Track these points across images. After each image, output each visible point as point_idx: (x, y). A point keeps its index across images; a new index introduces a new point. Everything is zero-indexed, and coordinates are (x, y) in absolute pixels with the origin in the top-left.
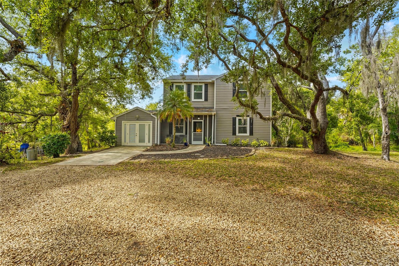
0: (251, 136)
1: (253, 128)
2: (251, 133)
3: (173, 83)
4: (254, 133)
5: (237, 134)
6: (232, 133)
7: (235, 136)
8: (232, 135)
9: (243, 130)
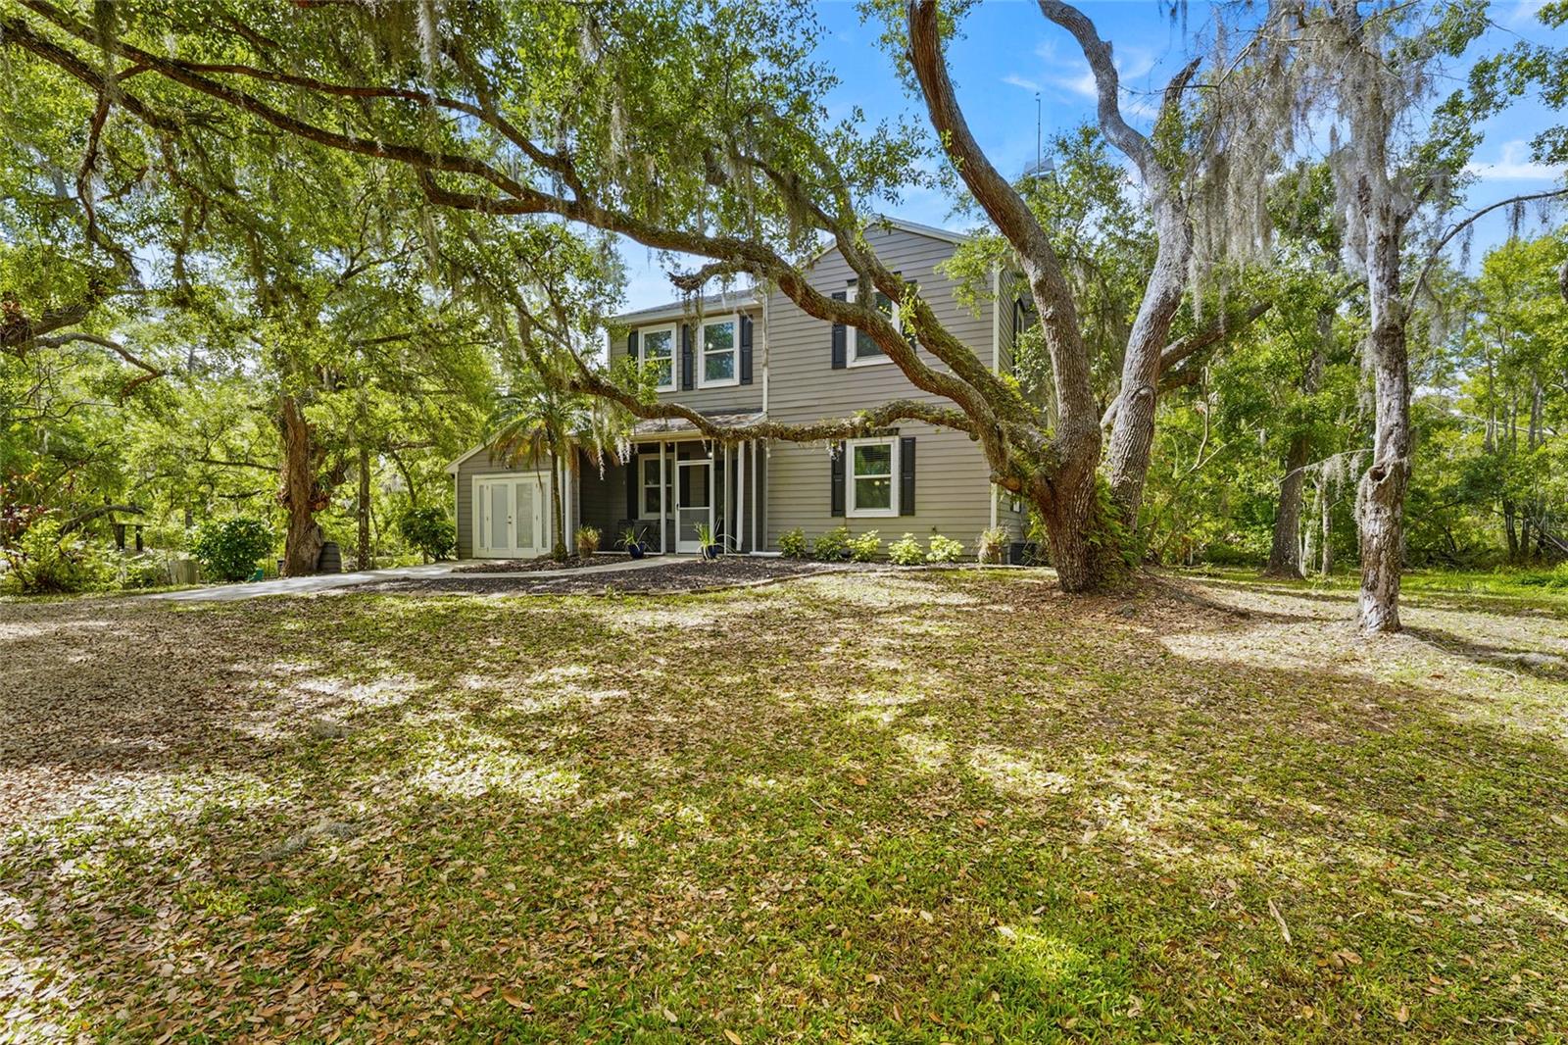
0: (908, 520)
1: (917, 484)
2: (908, 507)
3: (636, 326)
4: (917, 506)
5: (851, 511)
6: (829, 508)
7: (841, 520)
8: (829, 515)
9: (874, 495)
